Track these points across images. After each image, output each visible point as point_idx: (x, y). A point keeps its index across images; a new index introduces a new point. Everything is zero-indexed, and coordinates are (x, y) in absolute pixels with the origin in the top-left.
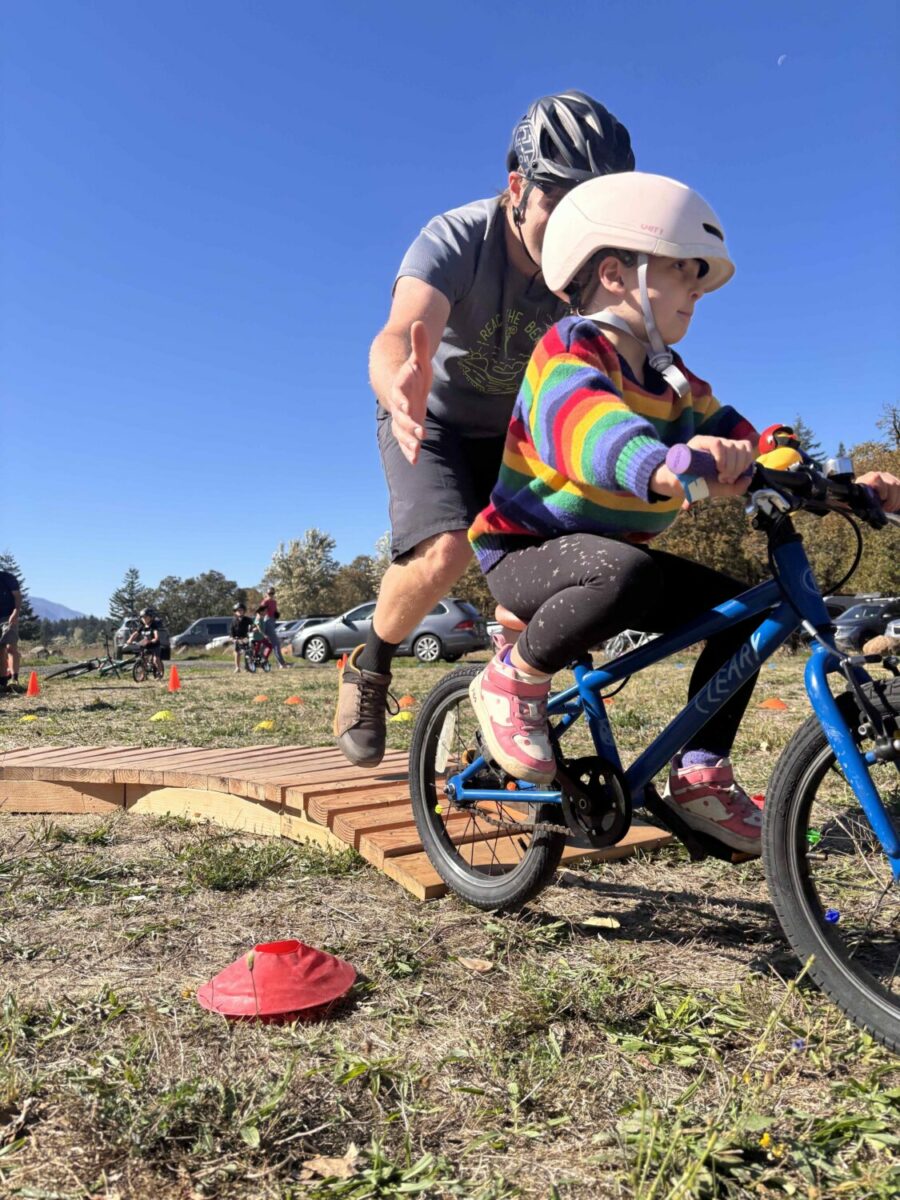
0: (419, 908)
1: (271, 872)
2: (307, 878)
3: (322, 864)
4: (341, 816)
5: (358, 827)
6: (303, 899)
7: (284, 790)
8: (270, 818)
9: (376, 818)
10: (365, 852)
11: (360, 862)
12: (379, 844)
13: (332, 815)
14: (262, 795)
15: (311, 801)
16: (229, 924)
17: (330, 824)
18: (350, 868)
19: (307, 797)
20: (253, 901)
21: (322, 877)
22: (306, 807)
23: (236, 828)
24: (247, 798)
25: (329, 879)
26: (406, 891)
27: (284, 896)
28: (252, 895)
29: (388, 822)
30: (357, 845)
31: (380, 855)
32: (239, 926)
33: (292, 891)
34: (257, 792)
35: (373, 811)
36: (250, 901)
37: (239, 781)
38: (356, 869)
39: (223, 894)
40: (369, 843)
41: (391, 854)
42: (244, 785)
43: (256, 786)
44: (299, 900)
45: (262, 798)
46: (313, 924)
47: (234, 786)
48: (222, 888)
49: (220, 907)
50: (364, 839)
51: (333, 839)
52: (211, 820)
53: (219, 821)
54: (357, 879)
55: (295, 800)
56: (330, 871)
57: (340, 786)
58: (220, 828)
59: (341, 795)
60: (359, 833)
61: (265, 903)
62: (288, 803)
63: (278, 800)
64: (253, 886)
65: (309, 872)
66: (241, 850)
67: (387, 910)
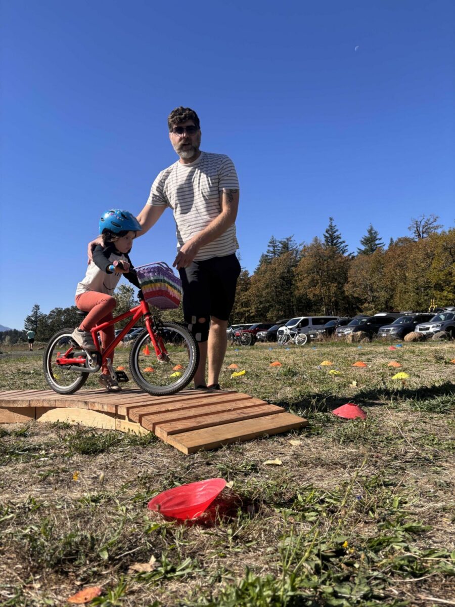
0: (185, 459)
1: (111, 445)
2: (129, 447)
3: (136, 441)
4: (146, 417)
5: (154, 422)
6: (127, 456)
7: (117, 407)
8: (110, 421)
9: (163, 417)
10: (158, 433)
11: (155, 439)
12: (165, 429)
13: (141, 417)
14: (106, 409)
15: (130, 411)
16: (90, 469)
17: (140, 422)
18: (150, 442)
19: (128, 409)
20: (102, 458)
21: (136, 446)
22: (128, 414)
23: (93, 426)
24: (98, 411)
25: (141, 447)
26: (179, 451)
27: (117, 456)
28: (102, 455)
29: (168, 419)
30: (154, 431)
31: (165, 434)
32: (96, 469)
33: (122, 453)
34: (103, 408)
35: (161, 414)
36: (101, 459)
37: (94, 402)
38: (154, 442)
39: (87, 456)
40: (159, 429)
41: (170, 434)
42: (96, 404)
43: (103, 405)
44: (125, 457)
45: (105, 410)
46: (132, 467)
47: (92, 405)
48: (87, 453)
49: (85, 461)
50: (157, 427)
51: (142, 430)
52: (80, 423)
53: (84, 424)
54: (154, 447)
55: (122, 411)
56: (141, 444)
57: (145, 403)
58: (85, 427)
59: (145, 408)
60: (154, 425)
61: (108, 459)
62: (119, 413)
63: (114, 411)
64: (102, 451)
65: (130, 445)
66: (96, 435)
67: (169, 460)
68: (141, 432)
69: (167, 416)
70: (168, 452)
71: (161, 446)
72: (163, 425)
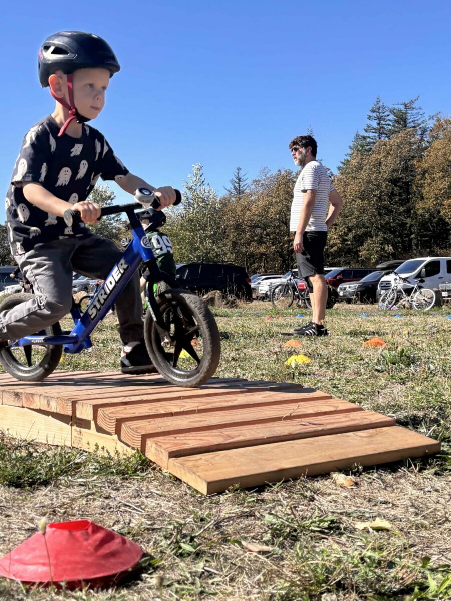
0: (202, 503)
1: (64, 472)
2: (95, 478)
3: (110, 467)
4: (129, 423)
5: (144, 432)
6: (93, 494)
7: (74, 403)
8: (61, 429)
9: (160, 425)
10: (151, 454)
11: (146, 464)
12: (164, 446)
13: (119, 422)
14: (54, 407)
15: (100, 411)
17: (118, 432)
18: (136, 470)
19: (96, 408)
21: (110, 477)
22: (95, 418)
23: (29, 439)
24: (39, 411)
25: (118, 479)
27: (74, 492)
28: (44, 491)
29: (172, 429)
30: (143, 450)
31: (166, 455)
33: (83, 488)
34: (48, 404)
35: (159, 419)
36: (43, 496)
37: (32, 395)
38: (143, 471)
39: (17, 490)
40: (154, 445)
41: (174, 455)
42: (36, 398)
43: (48, 399)
44: (88, 495)
45: (53, 410)
47: (28, 399)
50: (150, 443)
51: (121, 447)
54: (143, 479)
55: (85, 412)
56: (118, 473)
57: (127, 399)
60: (145, 437)
62: (78, 415)
63: (70, 413)
65: (97, 473)
68: (120, 451)
69: (169, 423)
70: (169, 490)
71: (156, 479)
72: (160, 439)
